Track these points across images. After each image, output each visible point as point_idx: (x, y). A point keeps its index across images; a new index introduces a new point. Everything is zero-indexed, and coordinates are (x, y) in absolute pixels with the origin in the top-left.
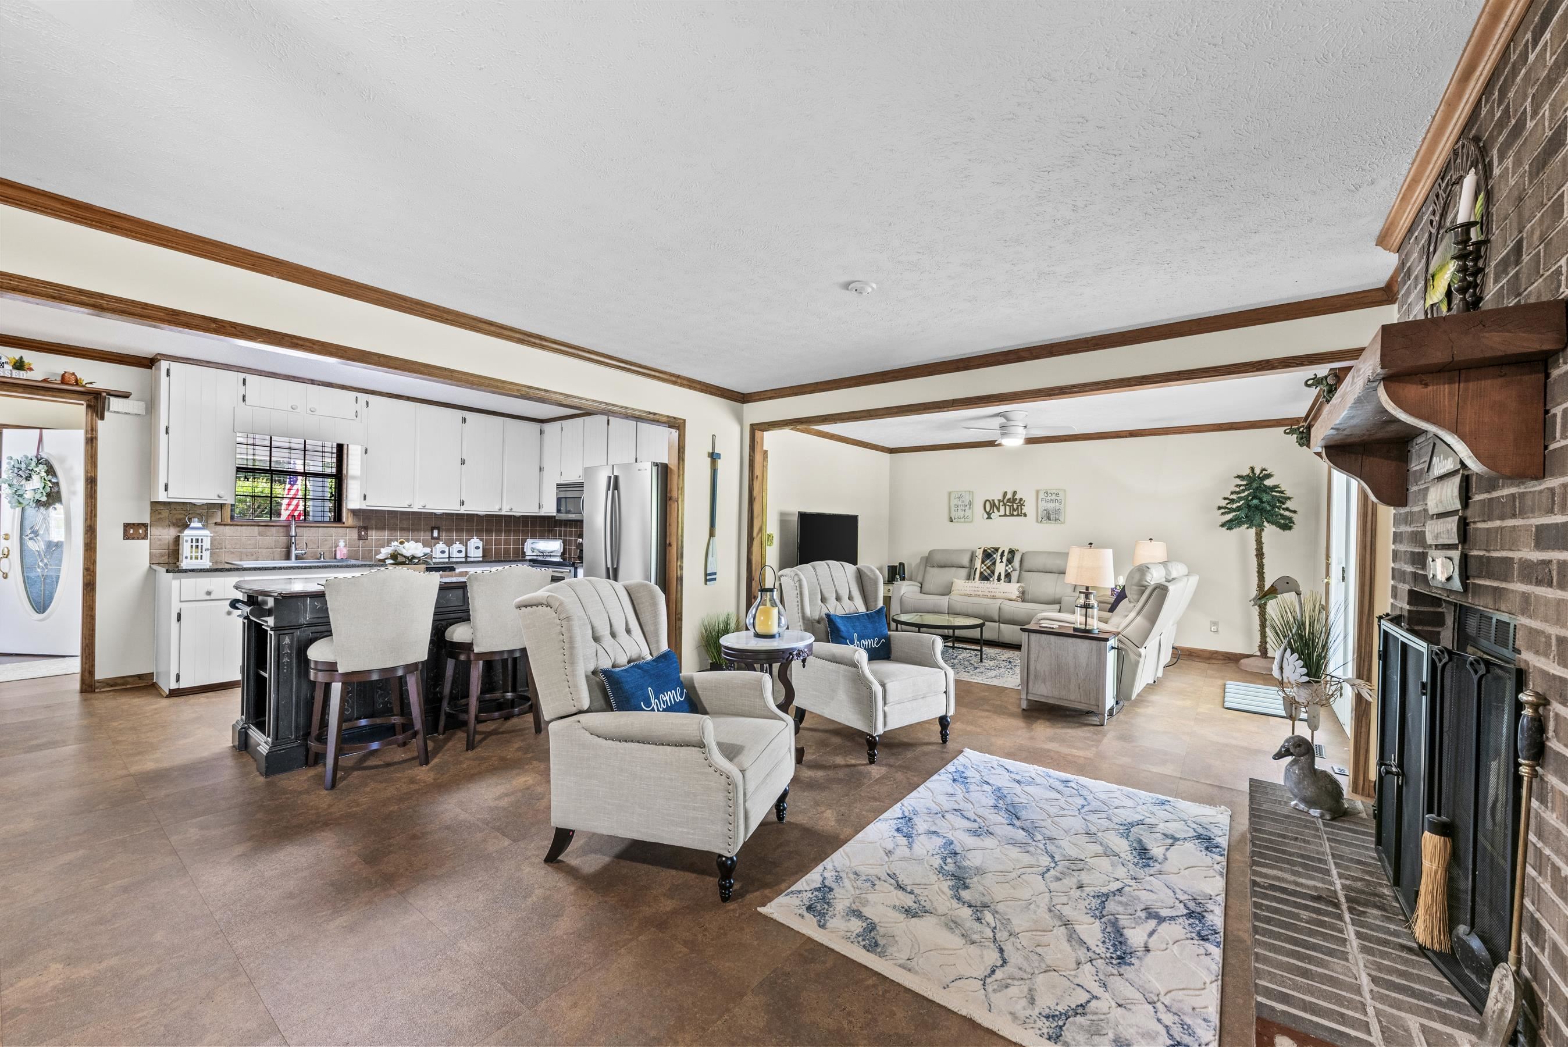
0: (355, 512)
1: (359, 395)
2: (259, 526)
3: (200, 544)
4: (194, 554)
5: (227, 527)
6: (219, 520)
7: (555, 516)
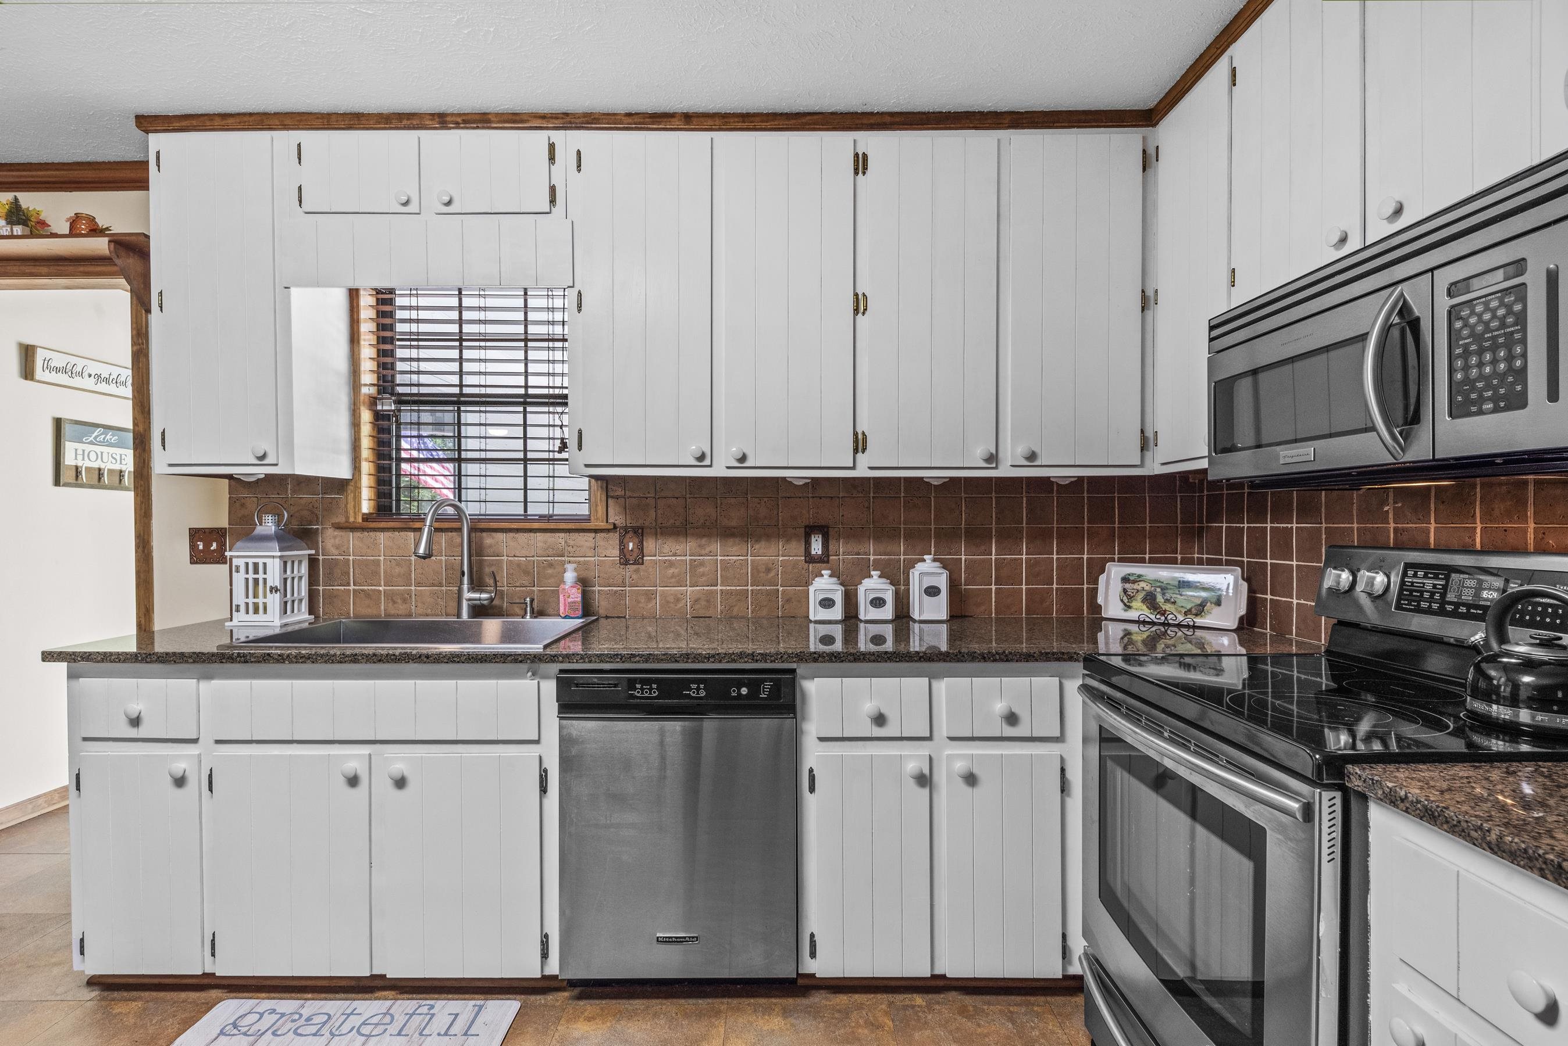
0: (611, 488)
3: (261, 576)
5: (356, 535)
6: (341, 519)
7: (1204, 471)
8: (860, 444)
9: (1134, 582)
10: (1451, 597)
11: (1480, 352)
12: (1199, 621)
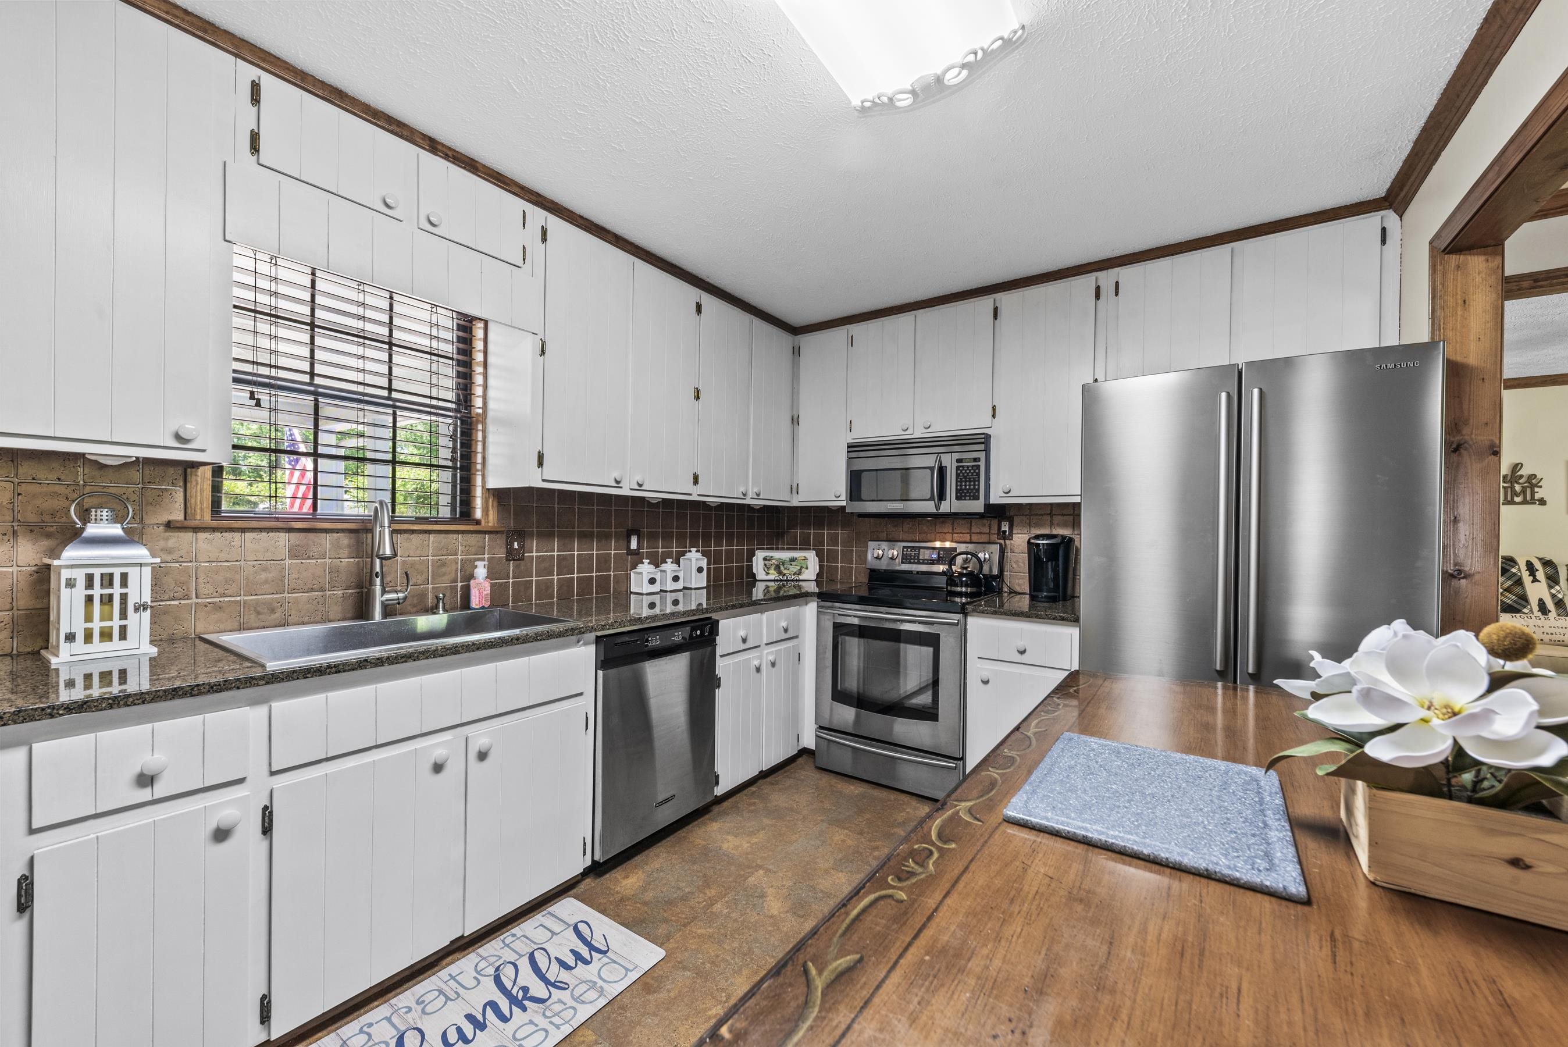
0: (501, 496)
1: (529, 208)
2: (290, 530)
3: (117, 591)
4: (96, 625)
5: (202, 536)
6: (178, 516)
7: (844, 507)
8: (696, 480)
9: (769, 560)
10: (921, 558)
11: (966, 482)
12: (801, 577)
